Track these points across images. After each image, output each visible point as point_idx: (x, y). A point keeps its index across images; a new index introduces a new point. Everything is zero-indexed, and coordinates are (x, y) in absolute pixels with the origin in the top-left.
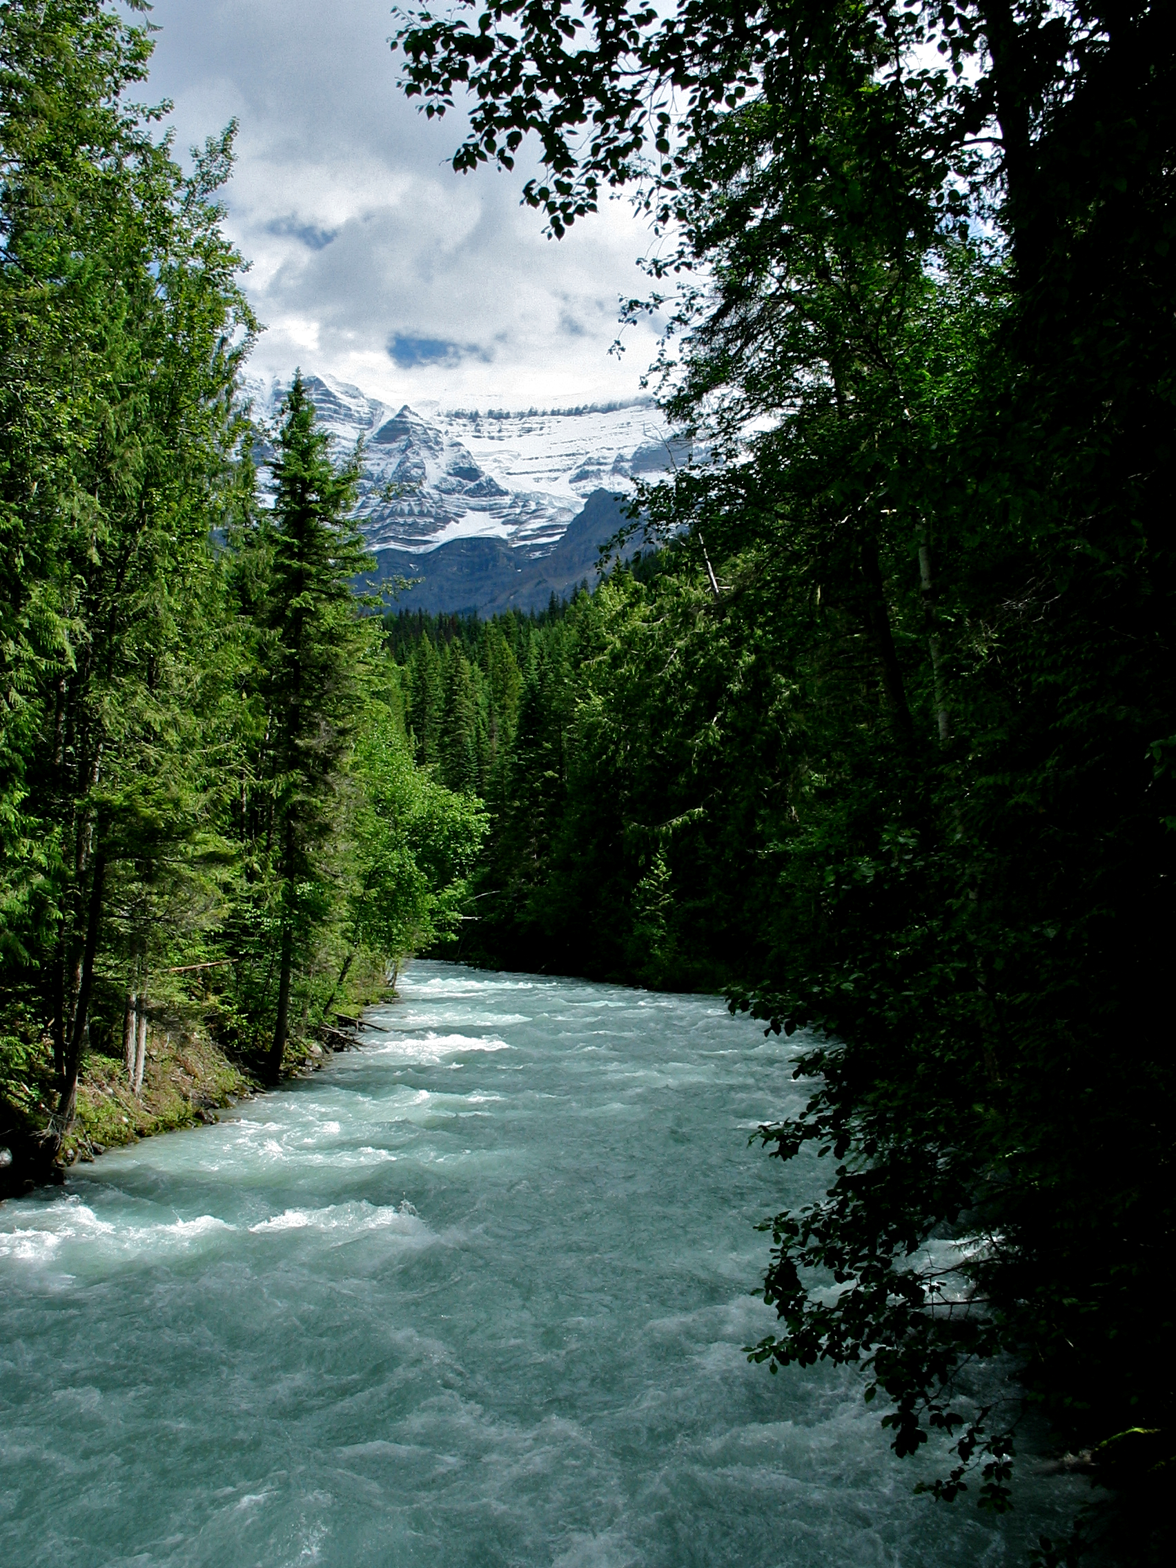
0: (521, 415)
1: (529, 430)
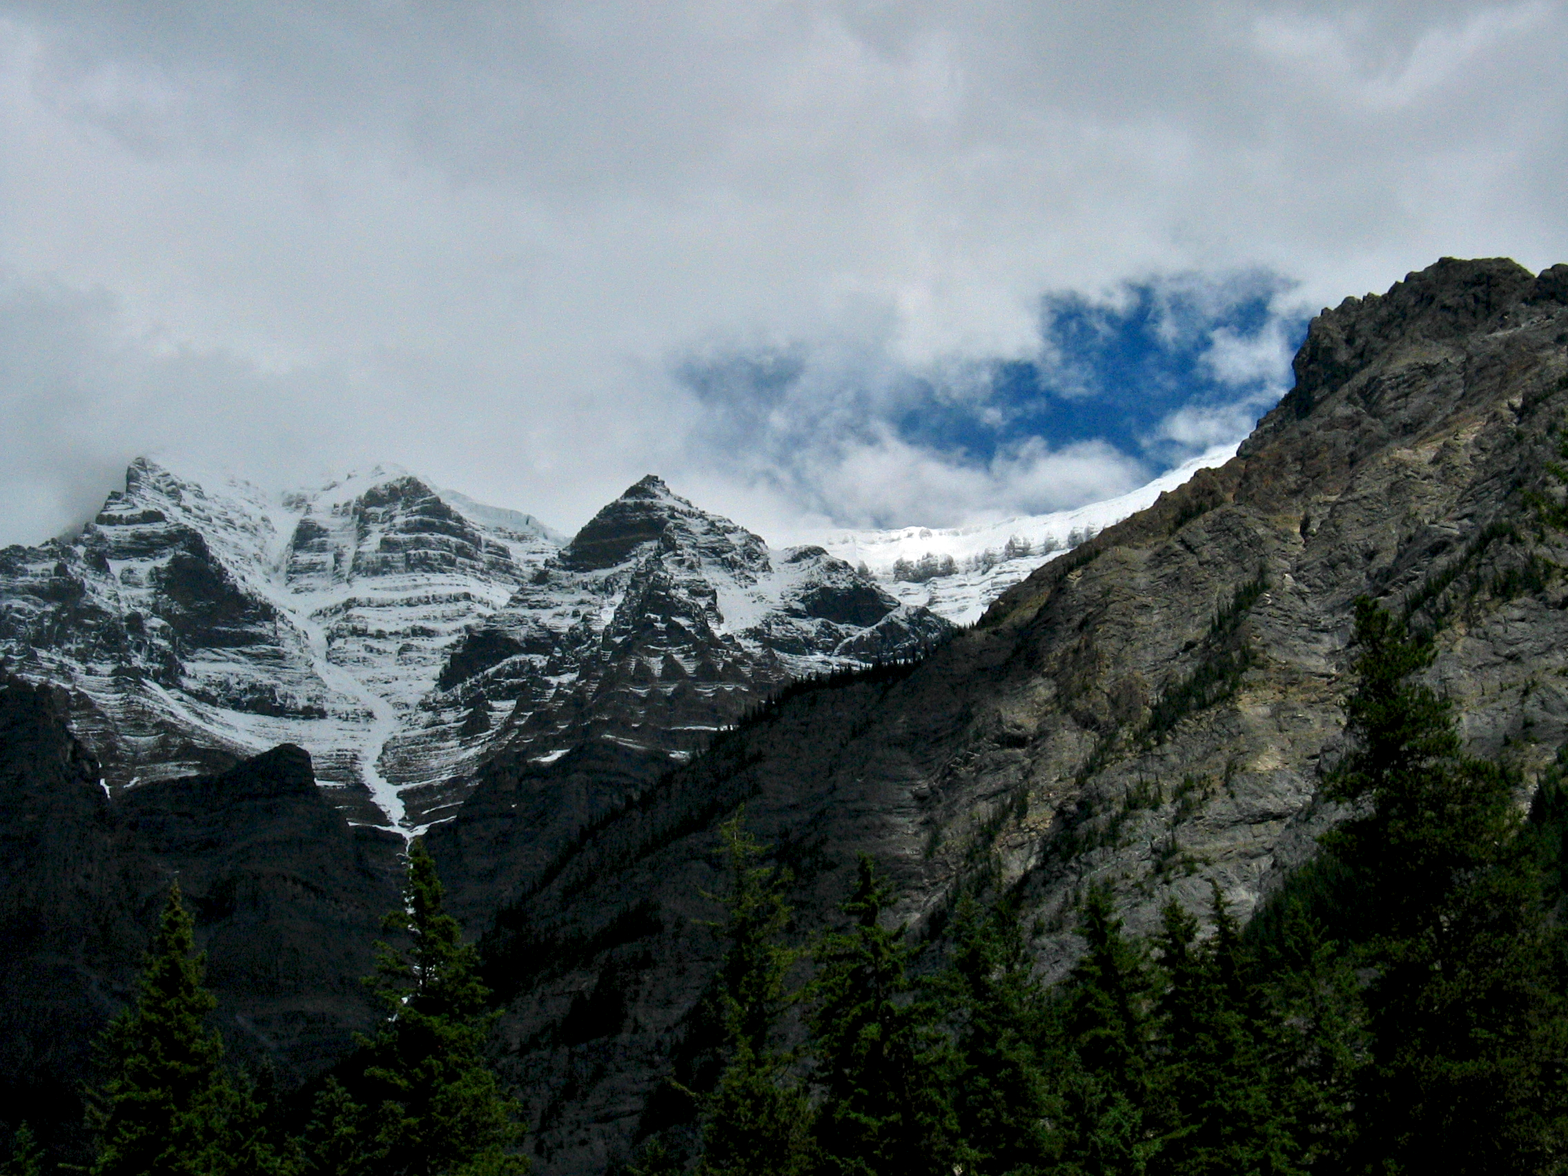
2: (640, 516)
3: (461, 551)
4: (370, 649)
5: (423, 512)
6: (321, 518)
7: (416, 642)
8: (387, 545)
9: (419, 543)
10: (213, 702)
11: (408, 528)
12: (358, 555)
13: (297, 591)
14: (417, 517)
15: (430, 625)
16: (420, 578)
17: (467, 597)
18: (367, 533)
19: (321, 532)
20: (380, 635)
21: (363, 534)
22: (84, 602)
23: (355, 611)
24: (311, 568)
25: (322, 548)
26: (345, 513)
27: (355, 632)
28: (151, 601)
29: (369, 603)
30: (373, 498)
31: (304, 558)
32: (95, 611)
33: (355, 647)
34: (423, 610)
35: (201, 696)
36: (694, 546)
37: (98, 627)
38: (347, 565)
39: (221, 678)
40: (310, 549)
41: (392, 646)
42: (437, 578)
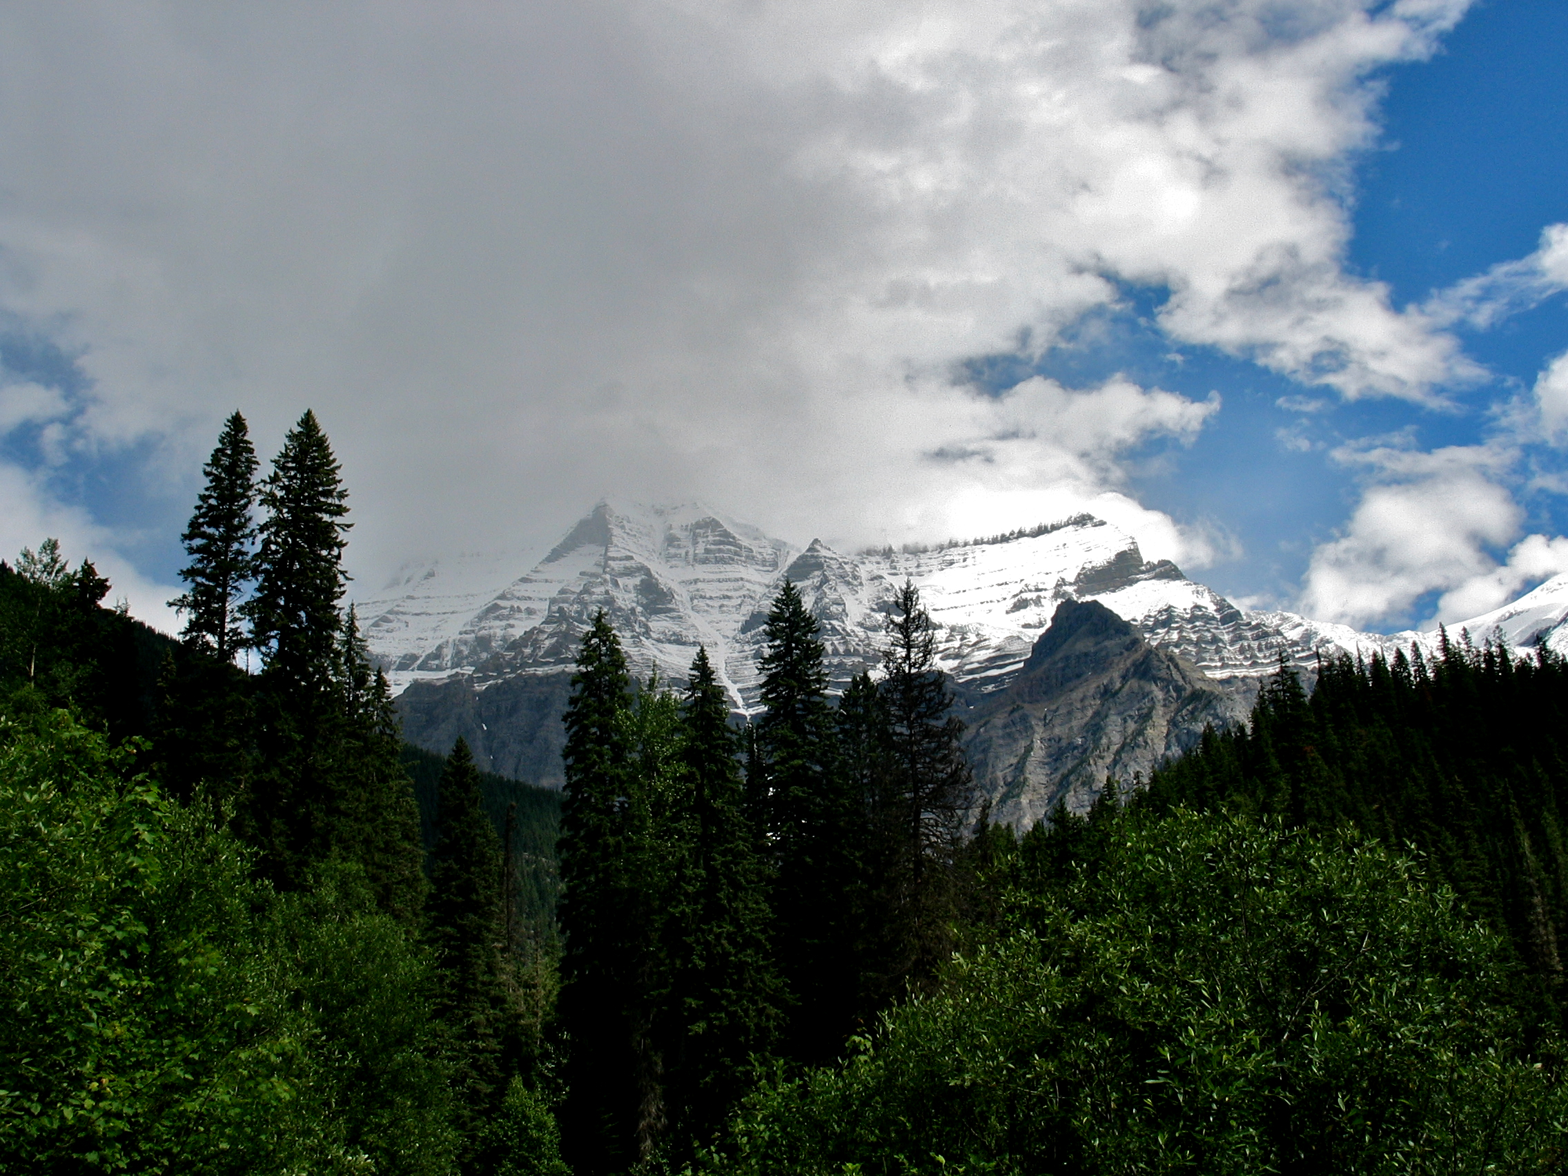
0: (941, 548)
1: (951, 563)
2: (813, 561)
3: (736, 554)
4: (708, 605)
5: (720, 536)
6: (676, 532)
7: (725, 602)
8: (707, 551)
9: (720, 551)
10: (662, 642)
11: (715, 543)
12: (695, 555)
13: (671, 567)
14: (718, 538)
15: (729, 594)
16: (722, 567)
17: (742, 579)
18: (697, 543)
19: (678, 540)
20: (711, 598)
21: (695, 543)
22: (616, 605)
23: (700, 585)
24: (675, 556)
25: (679, 547)
26: (686, 530)
27: (701, 597)
28: (635, 599)
29: (704, 581)
30: (698, 525)
31: (672, 551)
32: (620, 609)
33: (701, 604)
34: (726, 585)
35: (659, 641)
36: (834, 575)
37: (622, 616)
38: (691, 557)
39: (661, 629)
40: (674, 547)
41: (716, 603)
42: (728, 567)
